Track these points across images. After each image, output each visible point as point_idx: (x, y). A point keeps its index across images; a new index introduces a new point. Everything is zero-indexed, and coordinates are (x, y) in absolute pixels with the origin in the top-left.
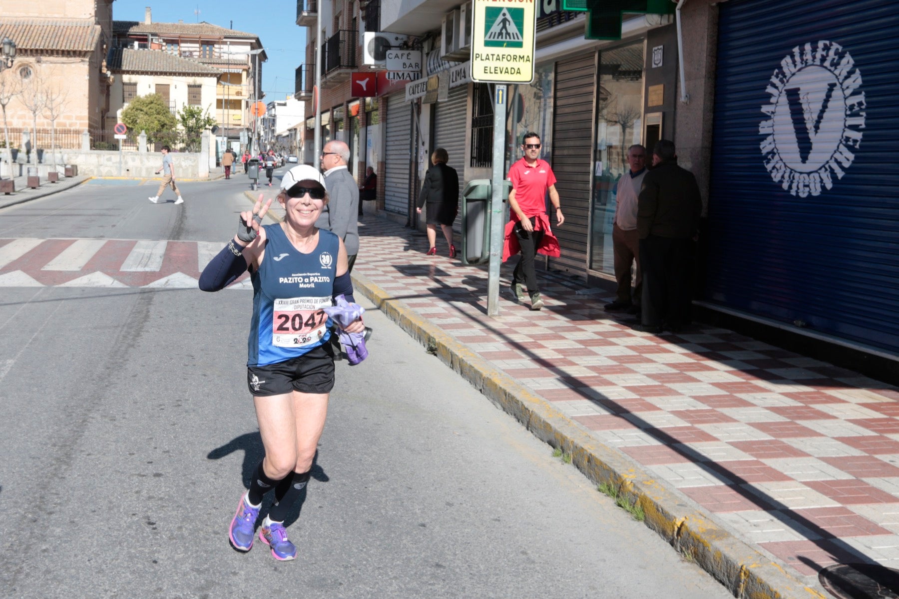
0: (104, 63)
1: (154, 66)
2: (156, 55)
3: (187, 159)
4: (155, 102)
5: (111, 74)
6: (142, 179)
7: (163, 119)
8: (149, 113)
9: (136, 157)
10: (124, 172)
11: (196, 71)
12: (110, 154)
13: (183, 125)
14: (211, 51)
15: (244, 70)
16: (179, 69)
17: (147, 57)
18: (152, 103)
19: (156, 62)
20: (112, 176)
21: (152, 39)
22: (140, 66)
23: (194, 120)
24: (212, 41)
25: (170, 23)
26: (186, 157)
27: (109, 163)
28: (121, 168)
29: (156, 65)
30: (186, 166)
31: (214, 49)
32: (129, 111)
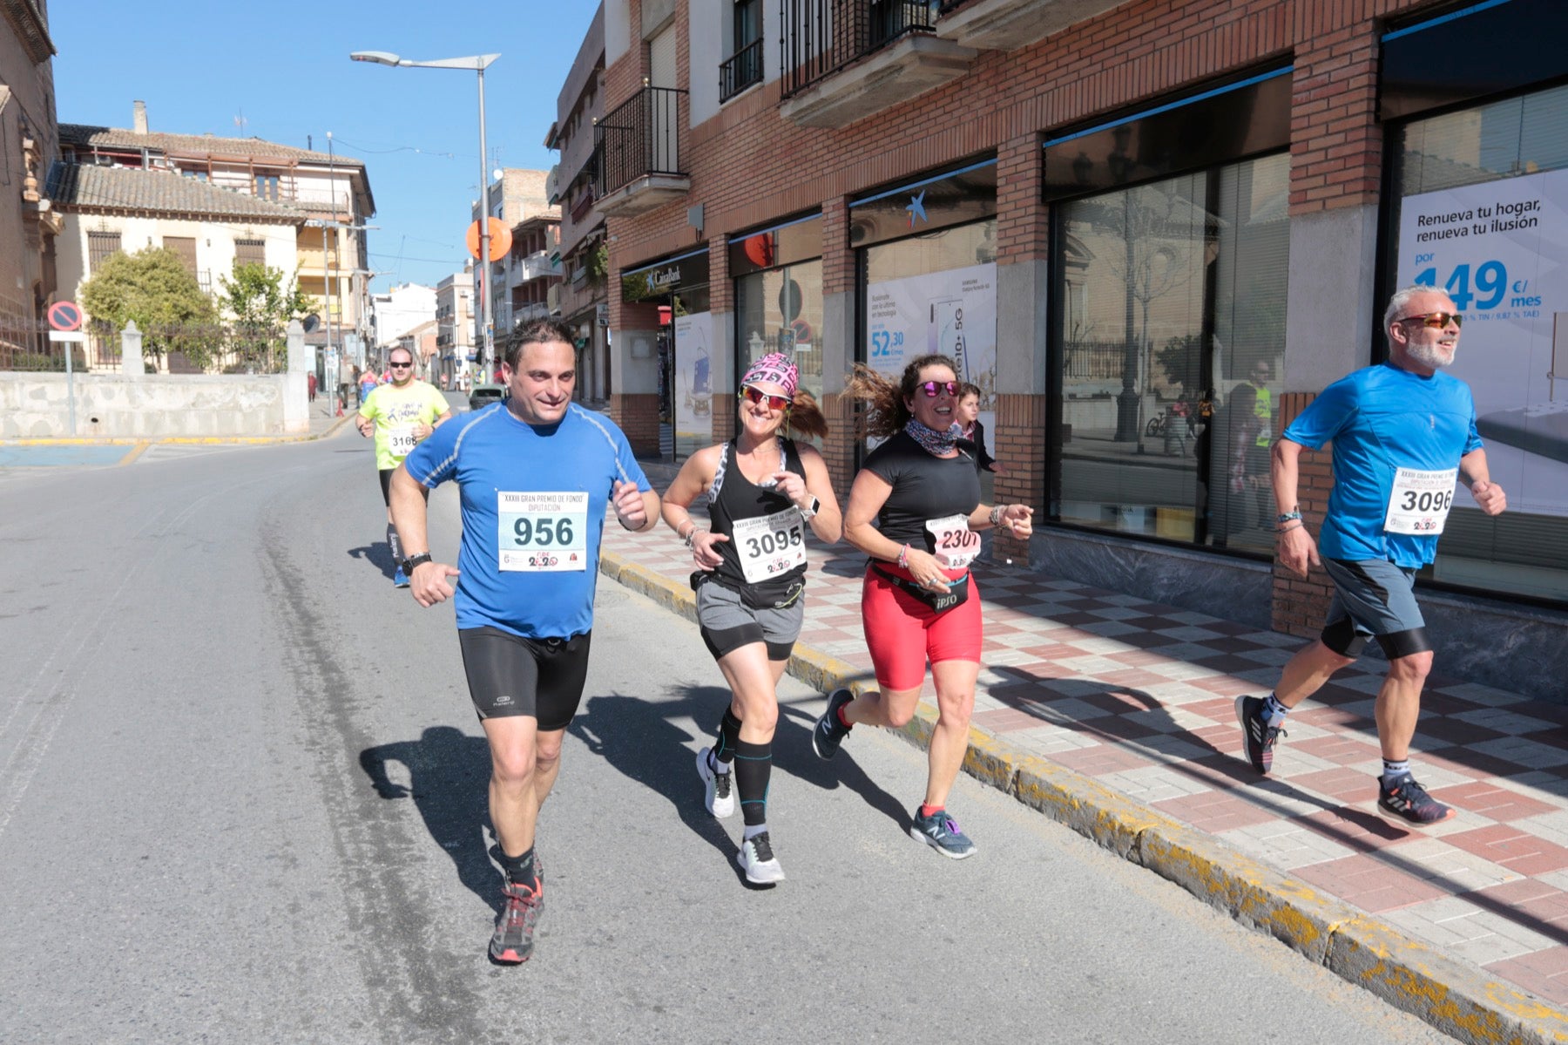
0: (31, 181)
1: (157, 198)
2: (161, 180)
3: (254, 388)
4: (163, 265)
5: (54, 207)
6: (134, 441)
7: (183, 302)
8: (149, 288)
9: (116, 388)
10: (83, 425)
11: (251, 213)
12: (40, 382)
13: (237, 311)
14: (274, 187)
15: (342, 222)
16: (213, 207)
17: (141, 183)
18: (154, 266)
19: (161, 193)
20: (50, 436)
21: (151, 161)
22: (125, 199)
23: (263, 300)
24: (274, 170)
25: (188, 135)
26: (250, 384)
27: (40, 404)
28: (74, 414)
29: (161, 198)
30: (250, 406)
31: (279, 183)
32: (101, 283)
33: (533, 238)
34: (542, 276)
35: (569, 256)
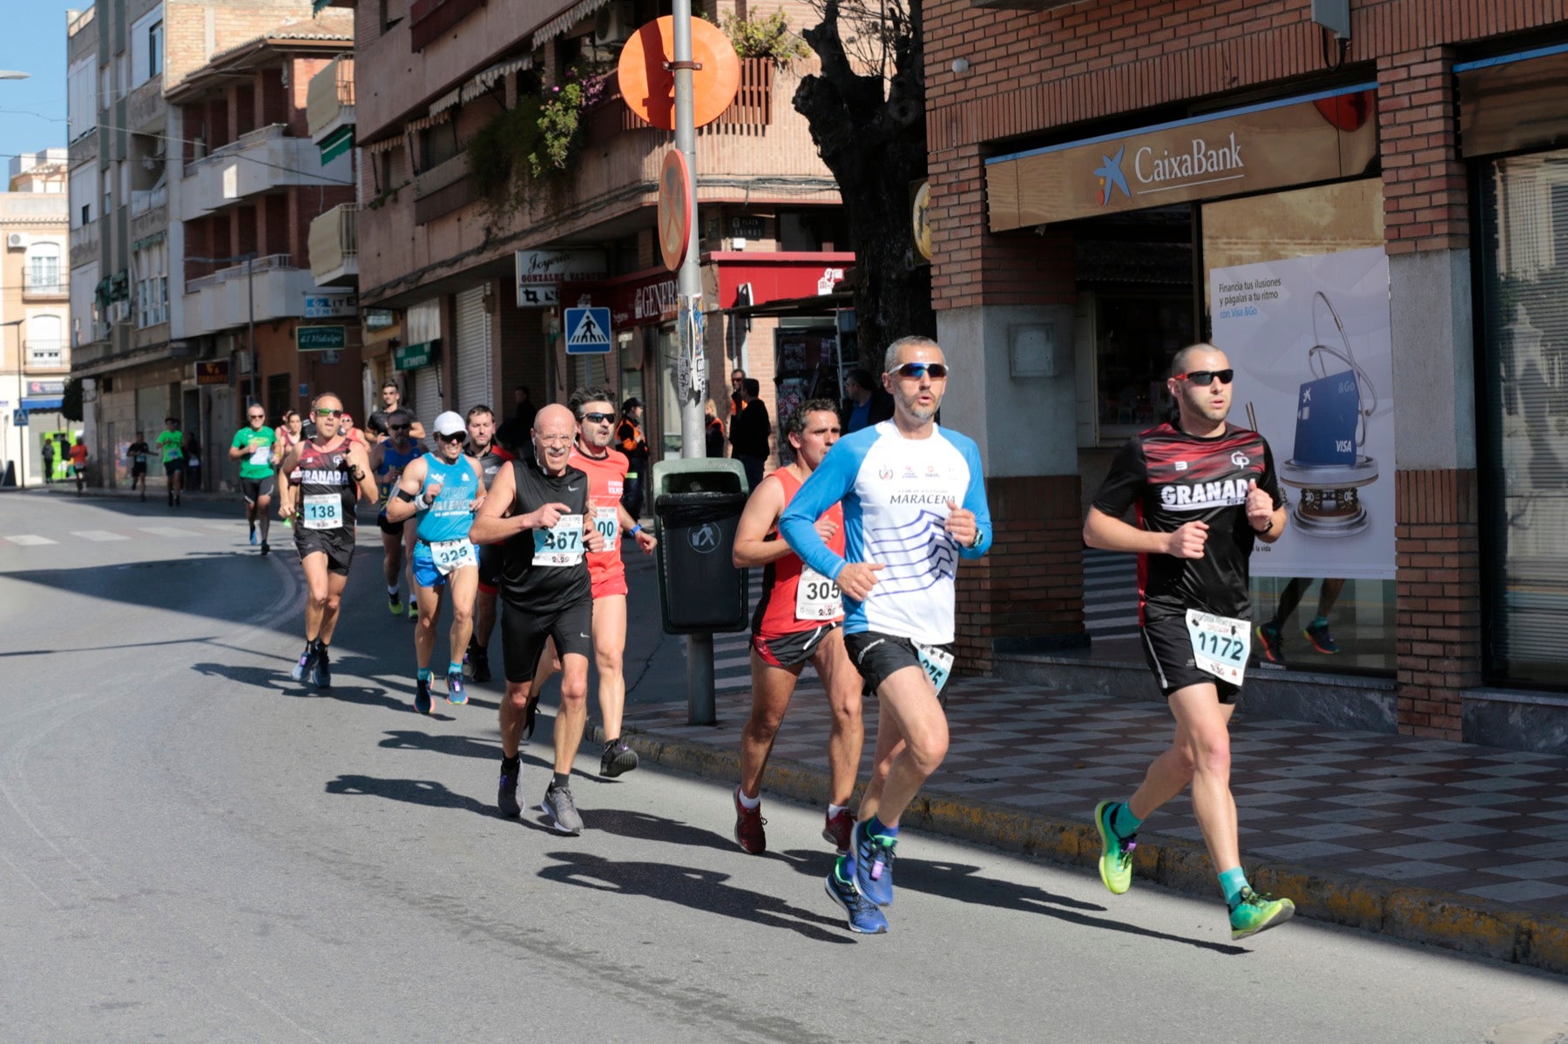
33: (246, 95)
34: (276, 187)
35: (393, 130)
